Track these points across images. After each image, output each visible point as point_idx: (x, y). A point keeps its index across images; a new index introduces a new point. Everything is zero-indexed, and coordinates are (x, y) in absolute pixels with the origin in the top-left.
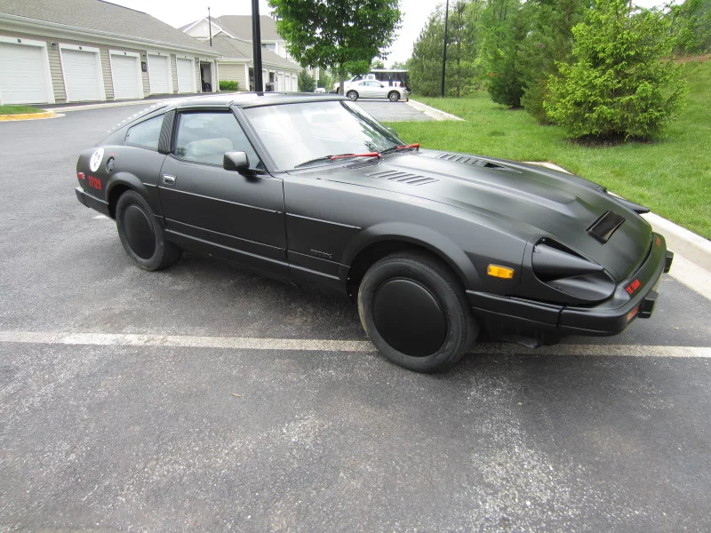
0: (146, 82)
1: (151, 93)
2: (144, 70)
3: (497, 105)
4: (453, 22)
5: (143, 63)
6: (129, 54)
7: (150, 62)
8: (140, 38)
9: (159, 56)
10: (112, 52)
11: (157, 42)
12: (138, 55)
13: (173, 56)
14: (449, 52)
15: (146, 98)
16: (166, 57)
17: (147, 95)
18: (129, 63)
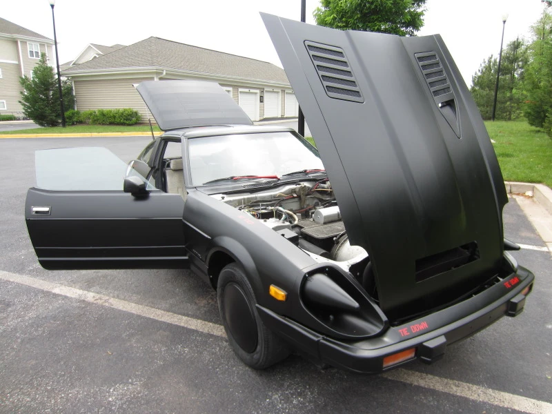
0: (262, 110)
1: (265, 117)
2: (261, 101)
3: (533, 128)
4: (508, 58)
5: (261, 97)
6: (252, 91)
7: (266, 96)
8: (259, 80)
9: (273, 92)
10: (240, 90)
11: (272, 82)
12: (258, 91)
13: (283, 91)
14: (501, 83)
15: (261, 121)
16: (278, 92)
17: (262, 118)
18: (252, 97)
